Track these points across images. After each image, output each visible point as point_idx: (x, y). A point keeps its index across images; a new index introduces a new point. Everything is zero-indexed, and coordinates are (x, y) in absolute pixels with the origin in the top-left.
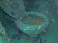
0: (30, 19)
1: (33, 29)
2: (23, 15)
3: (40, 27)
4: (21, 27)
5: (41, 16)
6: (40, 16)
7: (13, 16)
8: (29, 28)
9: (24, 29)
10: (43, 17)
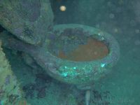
0: (66, 43)
1: (86, 71)
2: (51, 33)
3: (103, 66)
4: (54, 67)
5: (97, 35)
6: (95, 35)
7: (30, 40)
8: (77, 70)
9: (61, 72)
10: (103, 39)
